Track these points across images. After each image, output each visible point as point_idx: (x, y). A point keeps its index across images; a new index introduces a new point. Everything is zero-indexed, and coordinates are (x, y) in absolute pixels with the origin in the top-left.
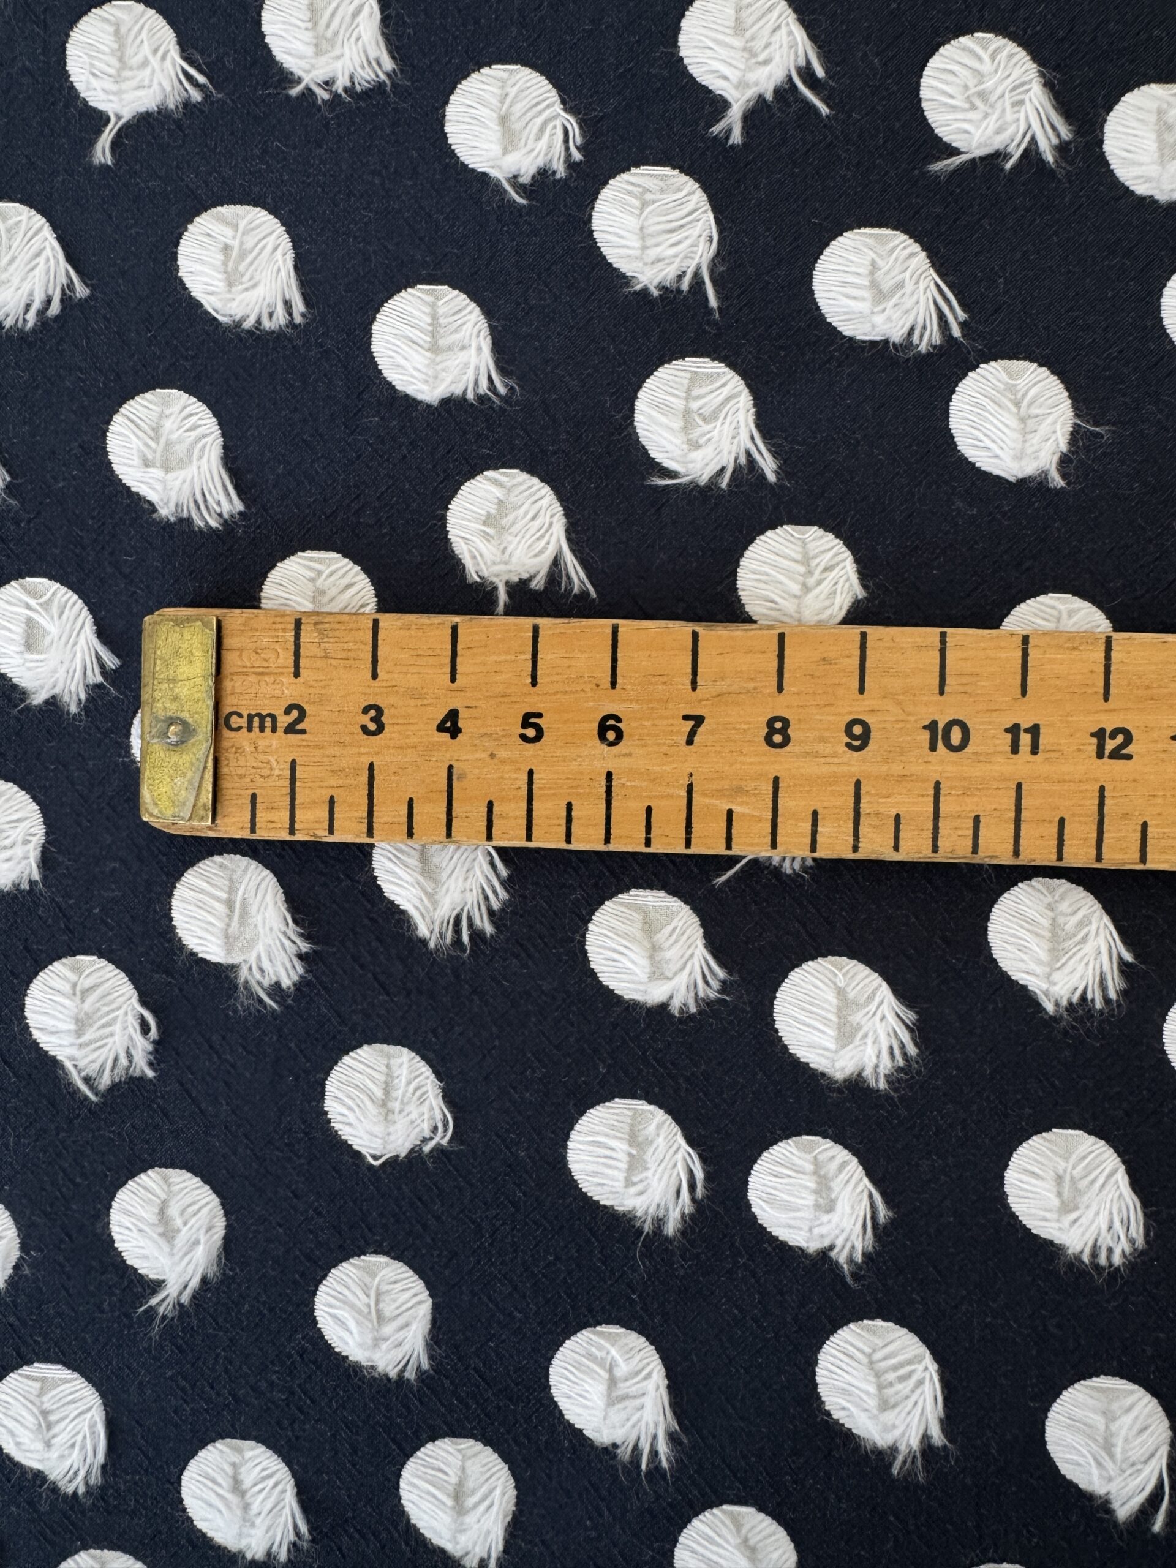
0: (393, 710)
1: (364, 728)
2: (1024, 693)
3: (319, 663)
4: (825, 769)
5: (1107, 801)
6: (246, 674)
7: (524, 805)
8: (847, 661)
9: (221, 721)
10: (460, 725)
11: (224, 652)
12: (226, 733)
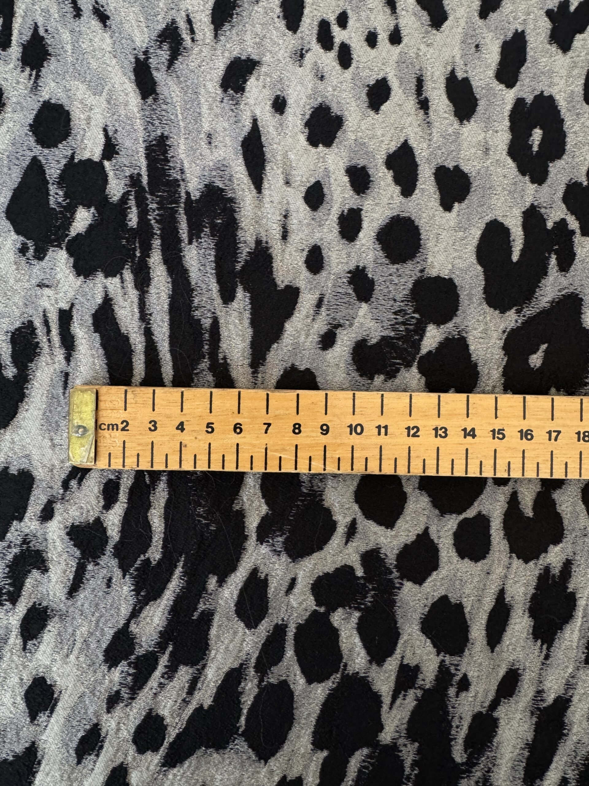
0: (160, 422)
1: (150, 429)
2: (382, 414)
3: (133, 405)
4: (314, 442)
5: (411, 452)
6: (106, 409)
7: (207, 456)
8: (321, 403)
9: (98, 426)
10: (185, 427)
11: (99, 402)
12: (100, 431)
